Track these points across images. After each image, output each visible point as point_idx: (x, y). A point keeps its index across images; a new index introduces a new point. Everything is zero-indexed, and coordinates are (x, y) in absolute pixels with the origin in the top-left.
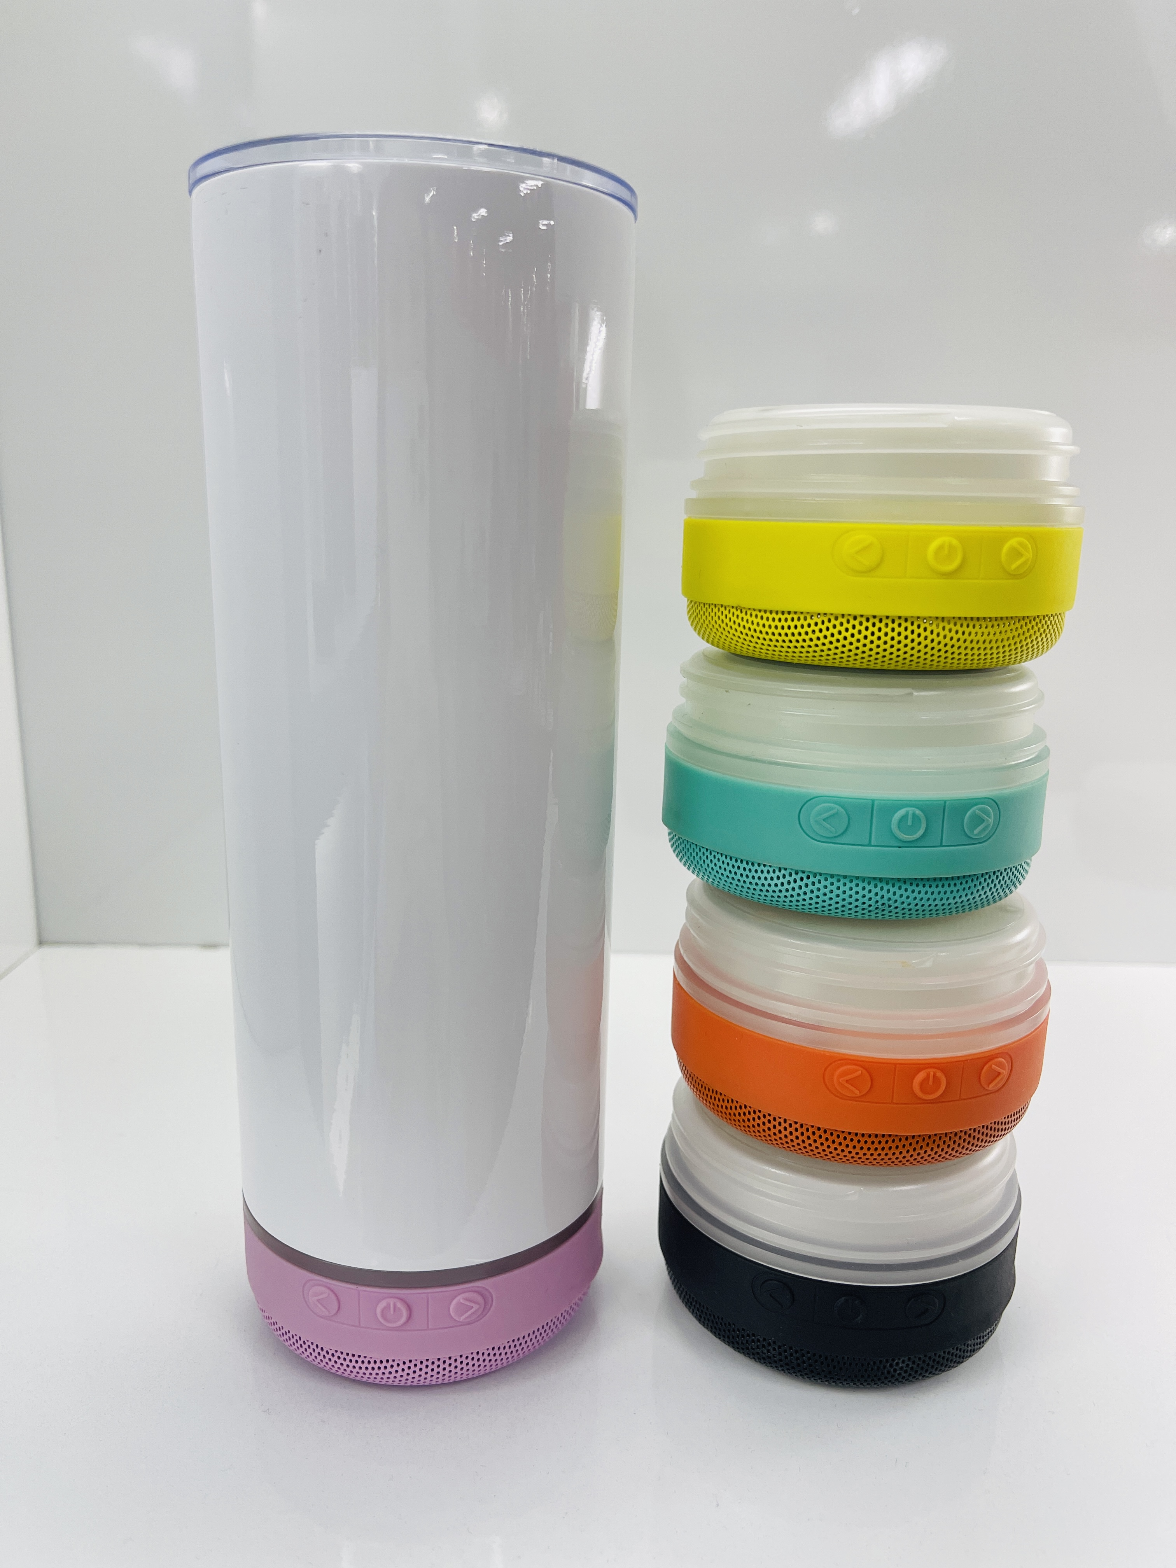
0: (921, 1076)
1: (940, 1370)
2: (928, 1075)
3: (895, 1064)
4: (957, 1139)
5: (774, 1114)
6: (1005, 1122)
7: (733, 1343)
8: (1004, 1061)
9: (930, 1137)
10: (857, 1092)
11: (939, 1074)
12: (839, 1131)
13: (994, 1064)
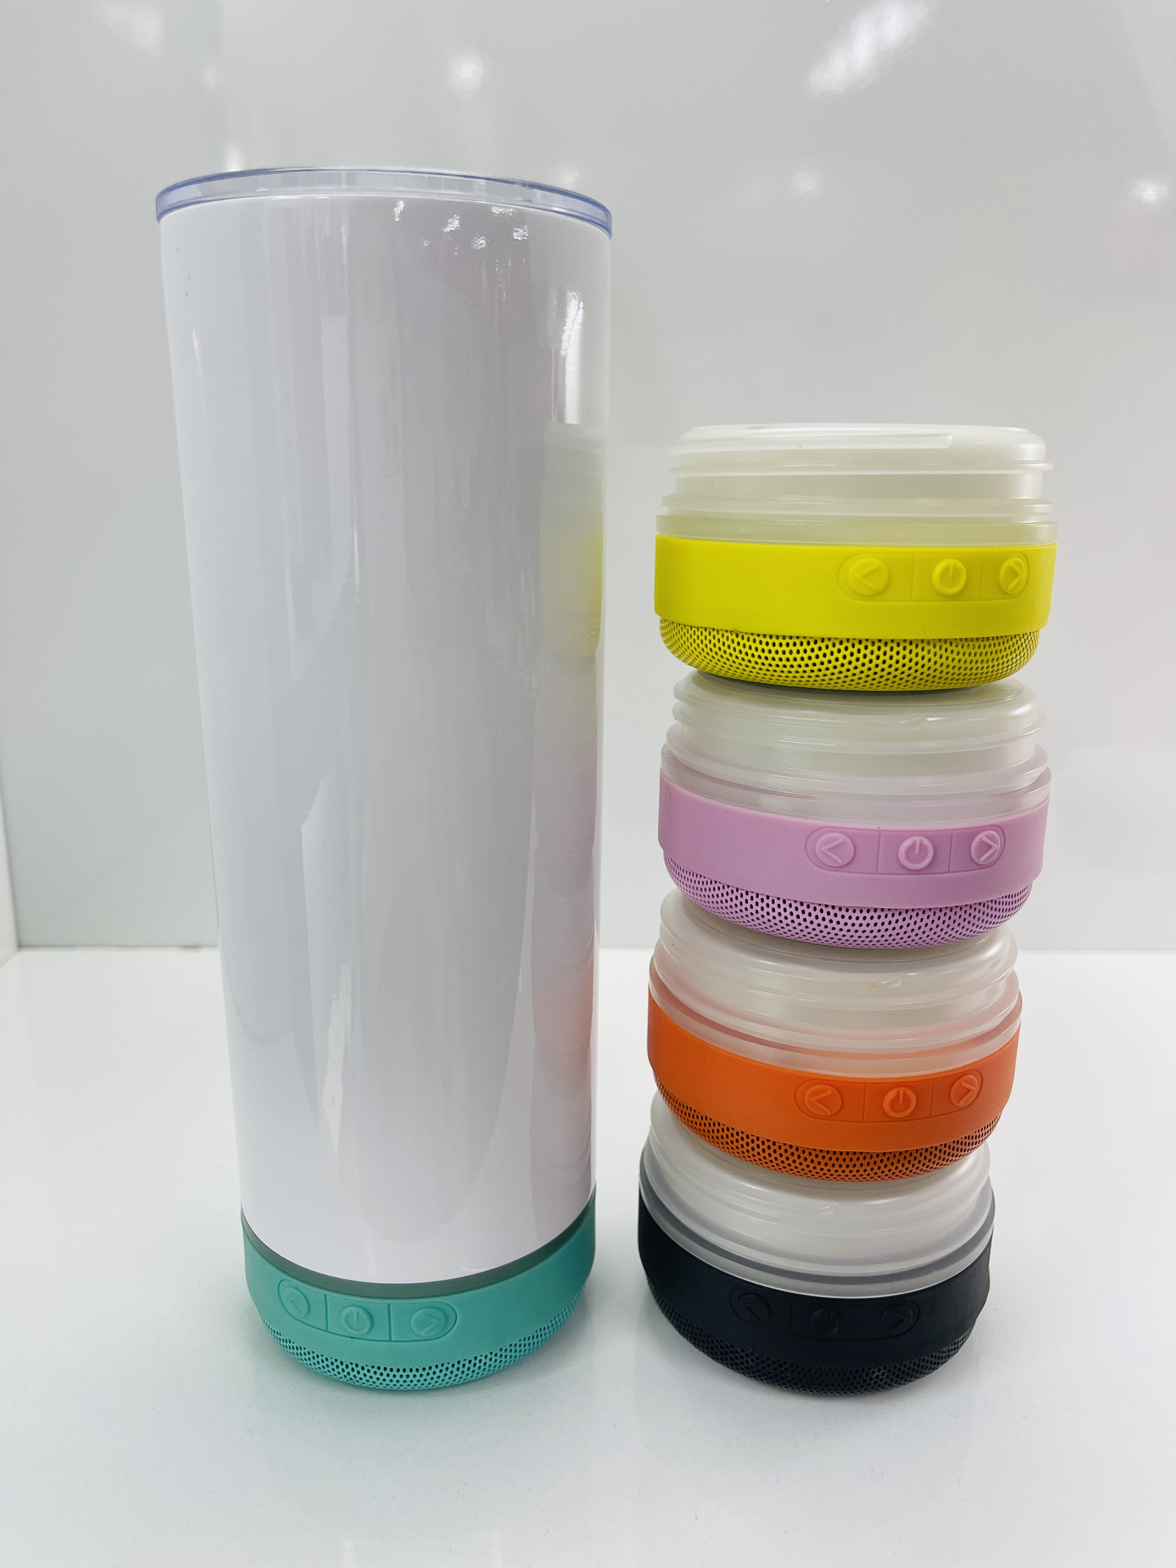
0: (891, 1095)
1: (915, 1377)
2: (898, 1093)
3: (865, 1084)
4: (928, 1154)
5: (747, 1132)
6: (976, 1136)
7: (712, 1354)
8: (975, 1078)
9: (901, 1153)
10: (829, 1112)
11: (909, 1093)
12: (811, 1149)
13: (965, 1082)
